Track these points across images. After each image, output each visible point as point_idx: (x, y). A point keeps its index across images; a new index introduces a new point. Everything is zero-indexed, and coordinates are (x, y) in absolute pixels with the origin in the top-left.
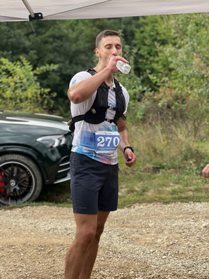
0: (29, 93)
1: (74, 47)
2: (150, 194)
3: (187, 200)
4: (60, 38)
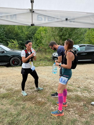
0: (17, 46)
1: (23, 39)
2: (40, 64)
3: (47, 66)
4: (21, 37)
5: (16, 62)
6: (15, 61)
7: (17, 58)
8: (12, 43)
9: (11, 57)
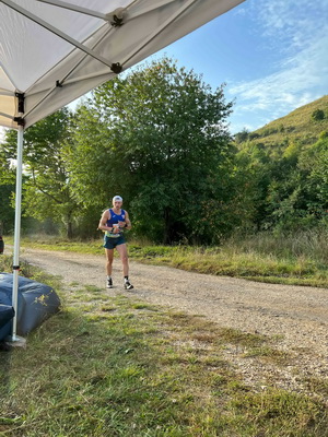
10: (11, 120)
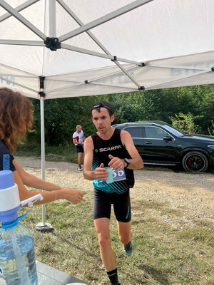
5: (195, 163)
6: (194, 161)
7: (200, 153)
8: (180, 121)
9: (185, 150)
10: (37, 94)
